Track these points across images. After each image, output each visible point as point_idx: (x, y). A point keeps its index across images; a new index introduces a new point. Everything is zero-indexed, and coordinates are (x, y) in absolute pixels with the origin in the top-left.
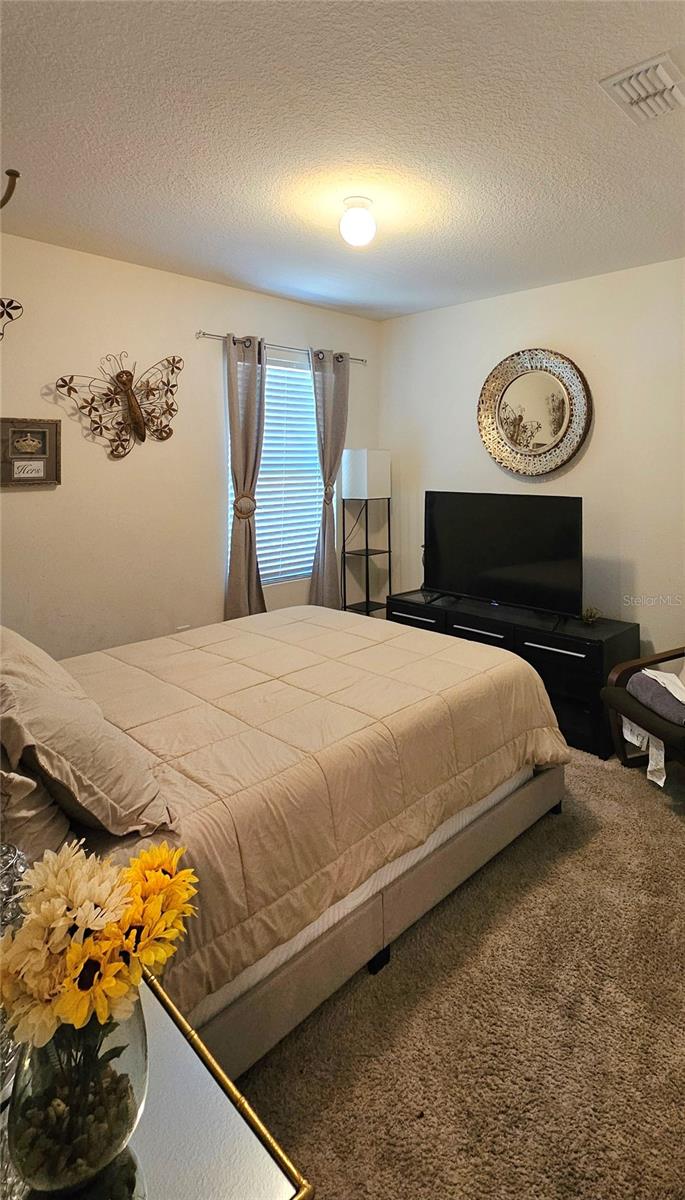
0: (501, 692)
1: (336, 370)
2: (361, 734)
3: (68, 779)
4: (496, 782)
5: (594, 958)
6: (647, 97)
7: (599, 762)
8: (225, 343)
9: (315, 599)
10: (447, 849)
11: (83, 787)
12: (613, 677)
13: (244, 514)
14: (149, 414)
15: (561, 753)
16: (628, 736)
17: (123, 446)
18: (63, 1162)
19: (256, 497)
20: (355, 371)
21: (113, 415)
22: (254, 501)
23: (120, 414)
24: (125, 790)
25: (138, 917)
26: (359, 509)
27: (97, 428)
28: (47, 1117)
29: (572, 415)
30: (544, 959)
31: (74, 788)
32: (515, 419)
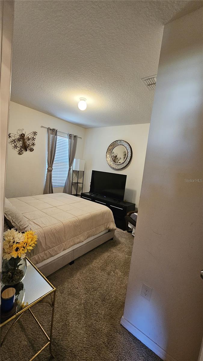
0: (103, 214)
1: (74, 139)
2: (73, 219)
3: (10, 220)
4: (100, 231)
5: (115, 265)
6: (152, 84)
7: (122, 231)
8: (48, 130)
9: (65, 192)
10: (88, 244)
11: (13, 222)
12: (128, 214)
13: (50, 171)
14: (28, 145)
15: (114, 228)
16: (129, 226)
17: (22, 152)
18: (11, 281)
19: (53, 167)
20: (78, 140)
21: (20, 144)
22: (52, 168)
23: (21, 144)
24: (22, 224)
25: (27, 241)
26: (76, 172)
27: (16, 147)
28: (7, 275)
29: (127, 156)
30: (105, 265)
31: (11, 222)
32: (115, 156)
